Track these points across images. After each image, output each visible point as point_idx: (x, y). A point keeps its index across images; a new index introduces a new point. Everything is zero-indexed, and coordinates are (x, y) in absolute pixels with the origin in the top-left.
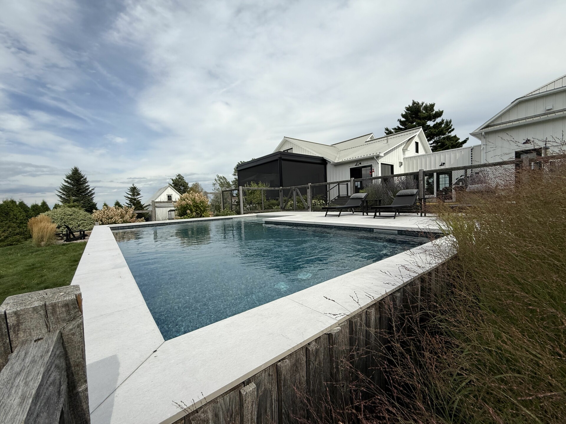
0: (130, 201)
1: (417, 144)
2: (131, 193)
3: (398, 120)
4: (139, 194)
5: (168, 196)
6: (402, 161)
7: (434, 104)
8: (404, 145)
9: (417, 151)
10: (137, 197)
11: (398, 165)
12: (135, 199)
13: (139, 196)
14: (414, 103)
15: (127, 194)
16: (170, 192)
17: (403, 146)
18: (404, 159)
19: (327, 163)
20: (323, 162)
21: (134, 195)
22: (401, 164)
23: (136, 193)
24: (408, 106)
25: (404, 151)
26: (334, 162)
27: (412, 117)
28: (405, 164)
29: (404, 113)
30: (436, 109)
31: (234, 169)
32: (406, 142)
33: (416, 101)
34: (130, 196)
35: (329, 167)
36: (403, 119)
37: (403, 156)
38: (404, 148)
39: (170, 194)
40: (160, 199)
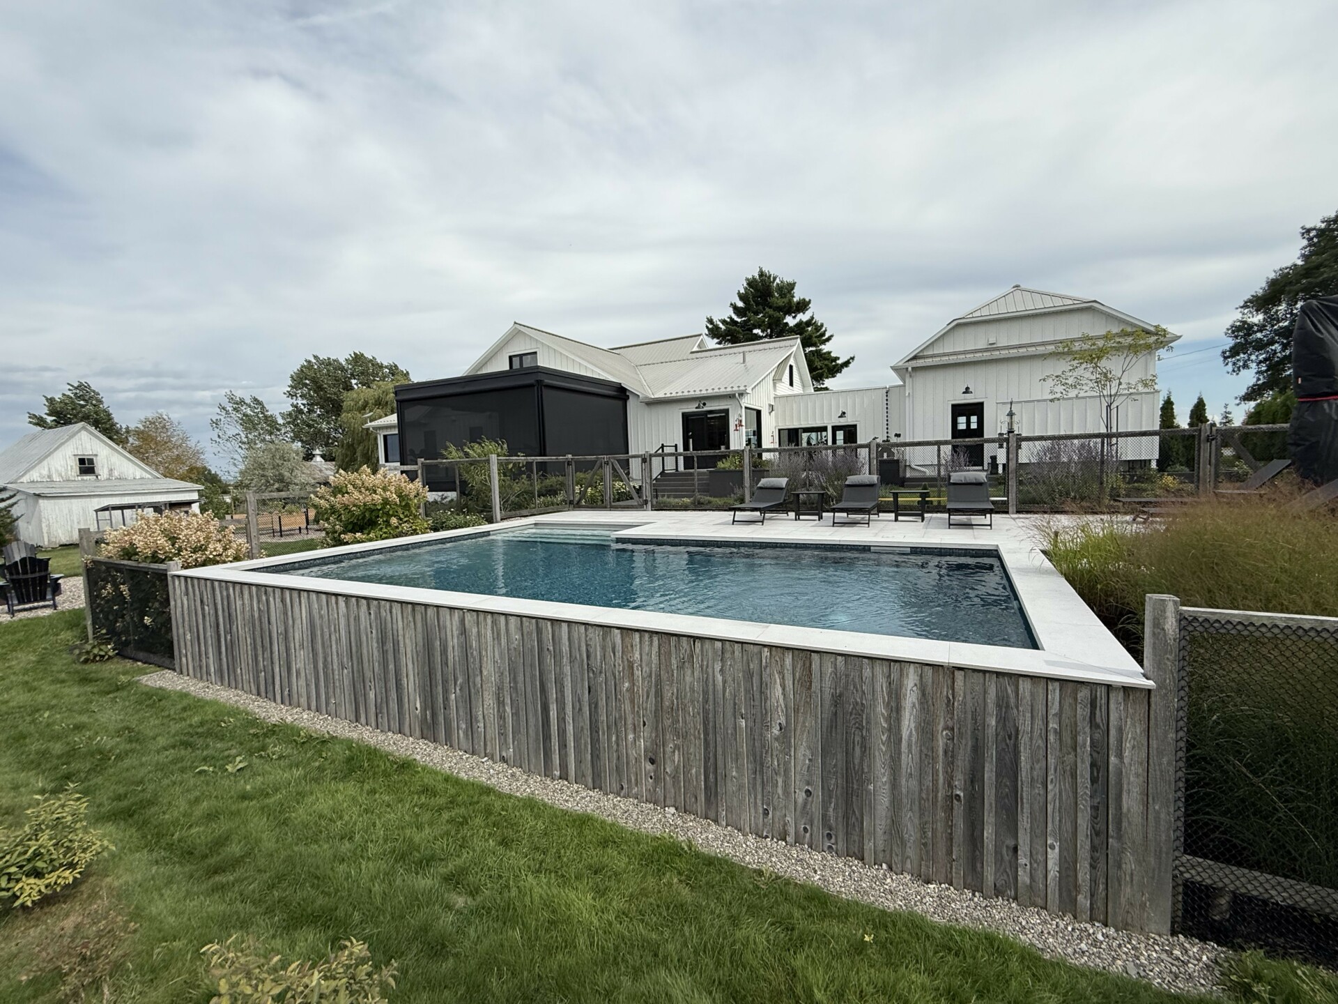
1: (791, 367)
3: (732, 303)
5: (82, 461)
6: (772, 403)
7: (795, 283)
9: (791, 383)
11: (767, 409)
14: (762, 274)
16: (88, 447)
18: (775, 398)
19: (628, 397)
20: (621, 394)
22: (772, 408)
24: (750, 277)
25: (776, 382)
26: (647, 397)
27: (757, 304)
28: (776, 410)
29: (742, 291)
30: (798, 295)
31: (292, 377)
33: (765, 270)
35: (632, 405)
36: (740, 304)
37: (774, 393)
38: (774, 376)
39: (87, 452)
40: (46, 469)
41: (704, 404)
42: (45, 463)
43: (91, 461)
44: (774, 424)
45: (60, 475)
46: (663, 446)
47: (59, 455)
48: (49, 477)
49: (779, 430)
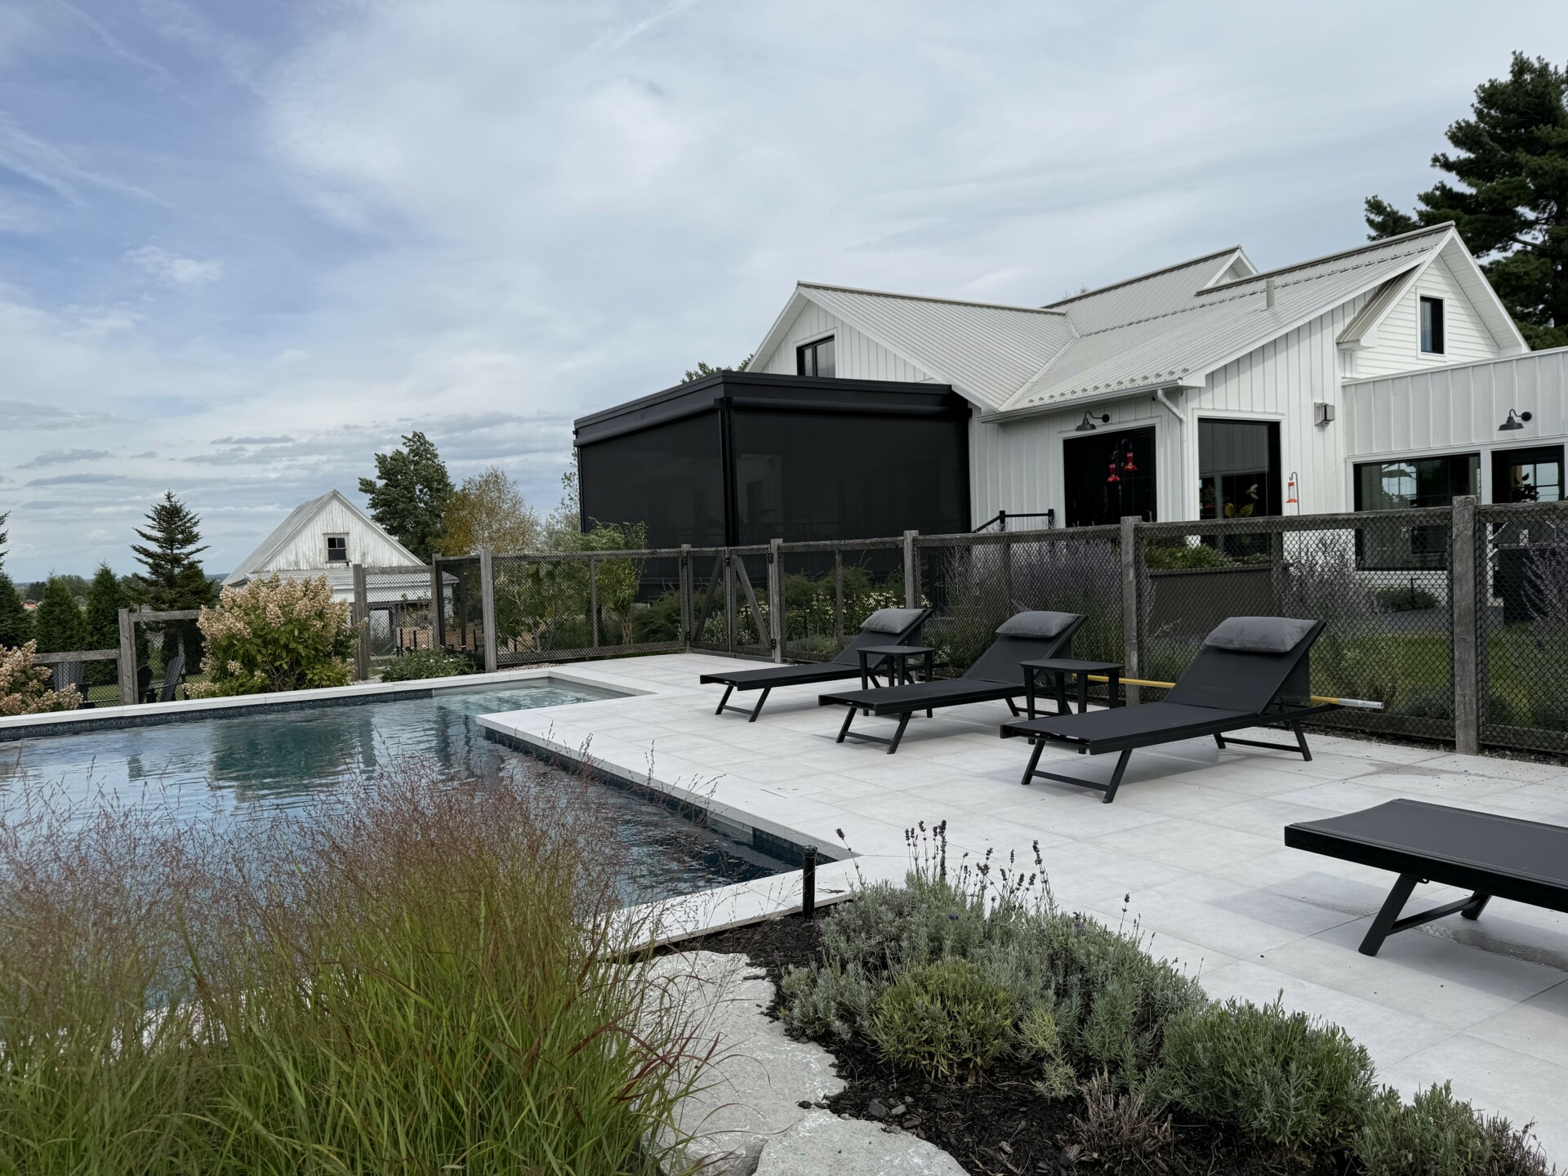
0: (155, 568)
1: (1435, 308)
2: (159, 535)
3: (1436, 160)
4: (191, 538)
5: (332, 542)
6: (1334, 398)
8: (1348, 320)
9: (1435, 341)
10: (185, 551)
11: (1309, 417)
12: (176, 560)
13: (190, 548)
15: (144, 535)
16: (340, 522)
17: (1339, 328)
18: (1344, 387)
20: (953, 408)
21: (170, 542)
22: (1324, 416)
23: (182, 533)
25: (1347, 346)
28: (1349, 415)
32: (1360, 305)
34: (153, 547)
37: (1339, 374)
38: (1345, 332)
39: (337, 529)
40: (294, 554)
41: (1106, 419)
42: (293, 545)
43: (342, 542)
44: (1342, 453)
45: (308, 561)
46: (1002, 516)
47: (307, 533)
48: (297, 563)
49: (1358, 468)
